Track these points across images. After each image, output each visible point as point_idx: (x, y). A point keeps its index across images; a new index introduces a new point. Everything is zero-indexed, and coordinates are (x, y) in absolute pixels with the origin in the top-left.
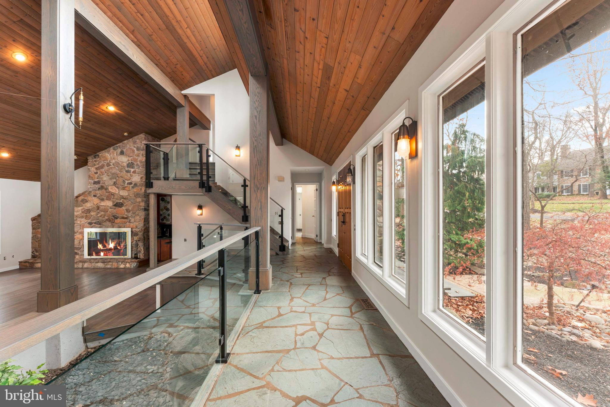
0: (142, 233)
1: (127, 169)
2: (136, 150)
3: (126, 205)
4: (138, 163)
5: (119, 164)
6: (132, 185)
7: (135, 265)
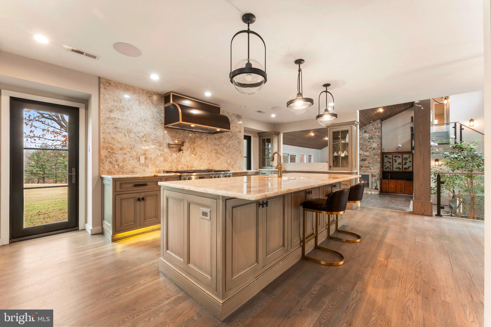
0: (378, 176)
1: (368, 140)
2: (374, 130)
3: (369, 160)
4: (376, 136)
5: (364, 138)
6: (372, 149)
7: (378, 193)
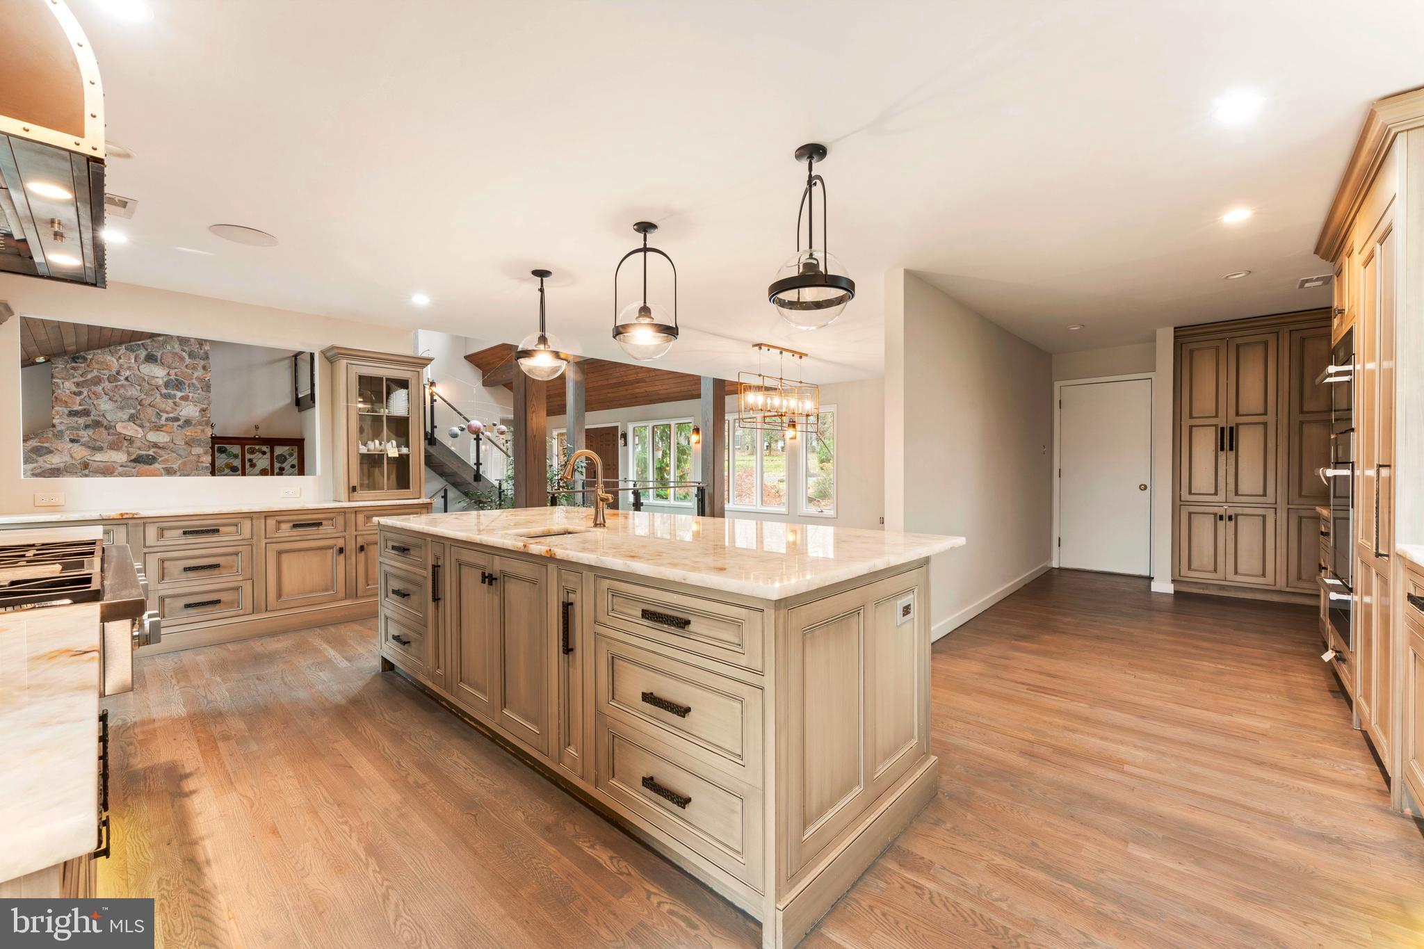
1: (164, 391)
3: (167, 460)
4: (194, 381)
5: (145, 380)
6: (180, 423)
